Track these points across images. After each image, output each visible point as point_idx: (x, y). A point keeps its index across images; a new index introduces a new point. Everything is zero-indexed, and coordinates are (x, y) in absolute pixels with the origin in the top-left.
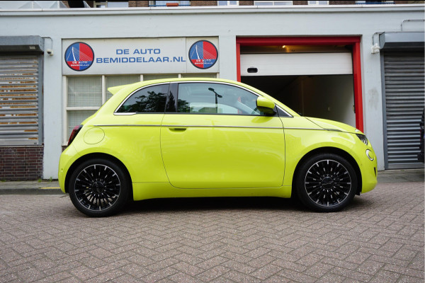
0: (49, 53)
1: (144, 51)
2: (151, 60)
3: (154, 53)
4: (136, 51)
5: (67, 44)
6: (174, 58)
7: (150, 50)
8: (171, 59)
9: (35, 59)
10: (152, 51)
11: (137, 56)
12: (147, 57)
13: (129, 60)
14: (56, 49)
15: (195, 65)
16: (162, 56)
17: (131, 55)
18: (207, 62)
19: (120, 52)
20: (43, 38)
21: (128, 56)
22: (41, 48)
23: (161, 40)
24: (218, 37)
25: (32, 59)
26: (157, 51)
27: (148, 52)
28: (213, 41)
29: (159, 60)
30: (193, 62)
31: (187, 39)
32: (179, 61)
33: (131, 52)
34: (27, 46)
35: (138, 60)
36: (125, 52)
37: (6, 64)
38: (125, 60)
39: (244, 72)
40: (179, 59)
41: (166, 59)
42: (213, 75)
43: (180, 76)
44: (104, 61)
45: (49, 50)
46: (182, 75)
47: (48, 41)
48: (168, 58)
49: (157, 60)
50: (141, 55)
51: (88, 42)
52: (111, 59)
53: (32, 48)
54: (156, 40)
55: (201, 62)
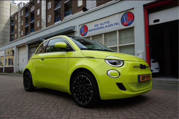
0: (75, 31)
1: (103, 24)
2: (106, 26)
4: (101, 24)
5: (81, 26)
6: (115, 23)
7: (106, 22)
8: (114, 24)
10: (106, 23)
11: (101, 26)
12: (105, 26)
13: (98, 29)
14: (77, 30)
15: (124, 25)
16: (110, 24)
17: (99, 26)
18: (129, 22)
19: (95, 26)
20: (74, 27)
21: (98, 27)
22: (73, 30)
23: (110, 17)
24: (133, 8)
26: (108, 22)
27: (105, 23)
28: (131, 11)
29: (109, 26)
30: (122, 24)
31: (120, 13)
32: (117, 25)
33: (99, 25)
34: (69, 30)
35: (101, 28)
36: (97, 25)
38: (97, 29)
39: (151, 23)
40: (117, 24)
41: (112, 25)
42: (133, 28)
43: (117, 32)
44: (91, 30)
45: (75, 30)
46: (119, 30)
47: (75, 27)
48: (112, 24)
49: (108, 26)
50: (102, 26)
51: (86, 25)
52: (93, 29)
53: (71, 31)
54: (108, 17)
55: (126, 23)
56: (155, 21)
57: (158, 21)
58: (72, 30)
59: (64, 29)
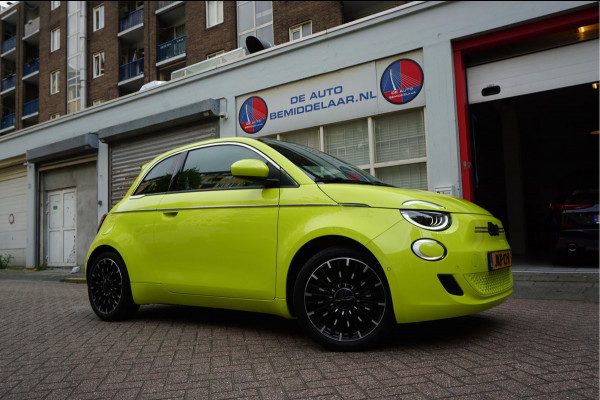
0: (223, 117)
1: (322, 93)
2: (332, 103)
3: (335, 93)
4: (314, 96)
5: (241, 101)
6: (361, 95)
7: (330, 90)
8: (357, 97)
9: (213, 126)
10: (332, 91)
11: (314, 101)
12: (326, 101)
13: (305, 109)
14: (230, 111)
15: (389, 100)
16: (343, 96)
17: (308, 101)
18: (407, 92)
19: (294, 100)
20: (218, 101)
21: (303, 104)
22: (215, 113)
23: (342, 72)
24: (421, 49)
25: (210, 127)
26: (338, 90)
27: (327, 92)
28: (414, 57)
29: (341, 101)
30: (386, 96)
31: (378, 63)
32: (367, 98)
33: (308, 97)
34: (202, 113)
35: (315, 107)
36: (301, 98)
37: (189, 137)
38: (300, 110)
39: (476, 96)
40: (368, 96)
41: (350, 99)
42: (420, 110)
43: (370, 121)
44: (278, 115)
45: (221, 114)
46: (373, 118)
47: (222, 103)
48: (353, 97)
49: (339, 103)
50: (318, 100)
51: (261, 95)
52: (286, 111)
53: (206, 114)
54: (336, 74)
55: (399, 93)
56: (486, 92)
57: (496, 90)
58: (210, 111)
59: (181, 109)
